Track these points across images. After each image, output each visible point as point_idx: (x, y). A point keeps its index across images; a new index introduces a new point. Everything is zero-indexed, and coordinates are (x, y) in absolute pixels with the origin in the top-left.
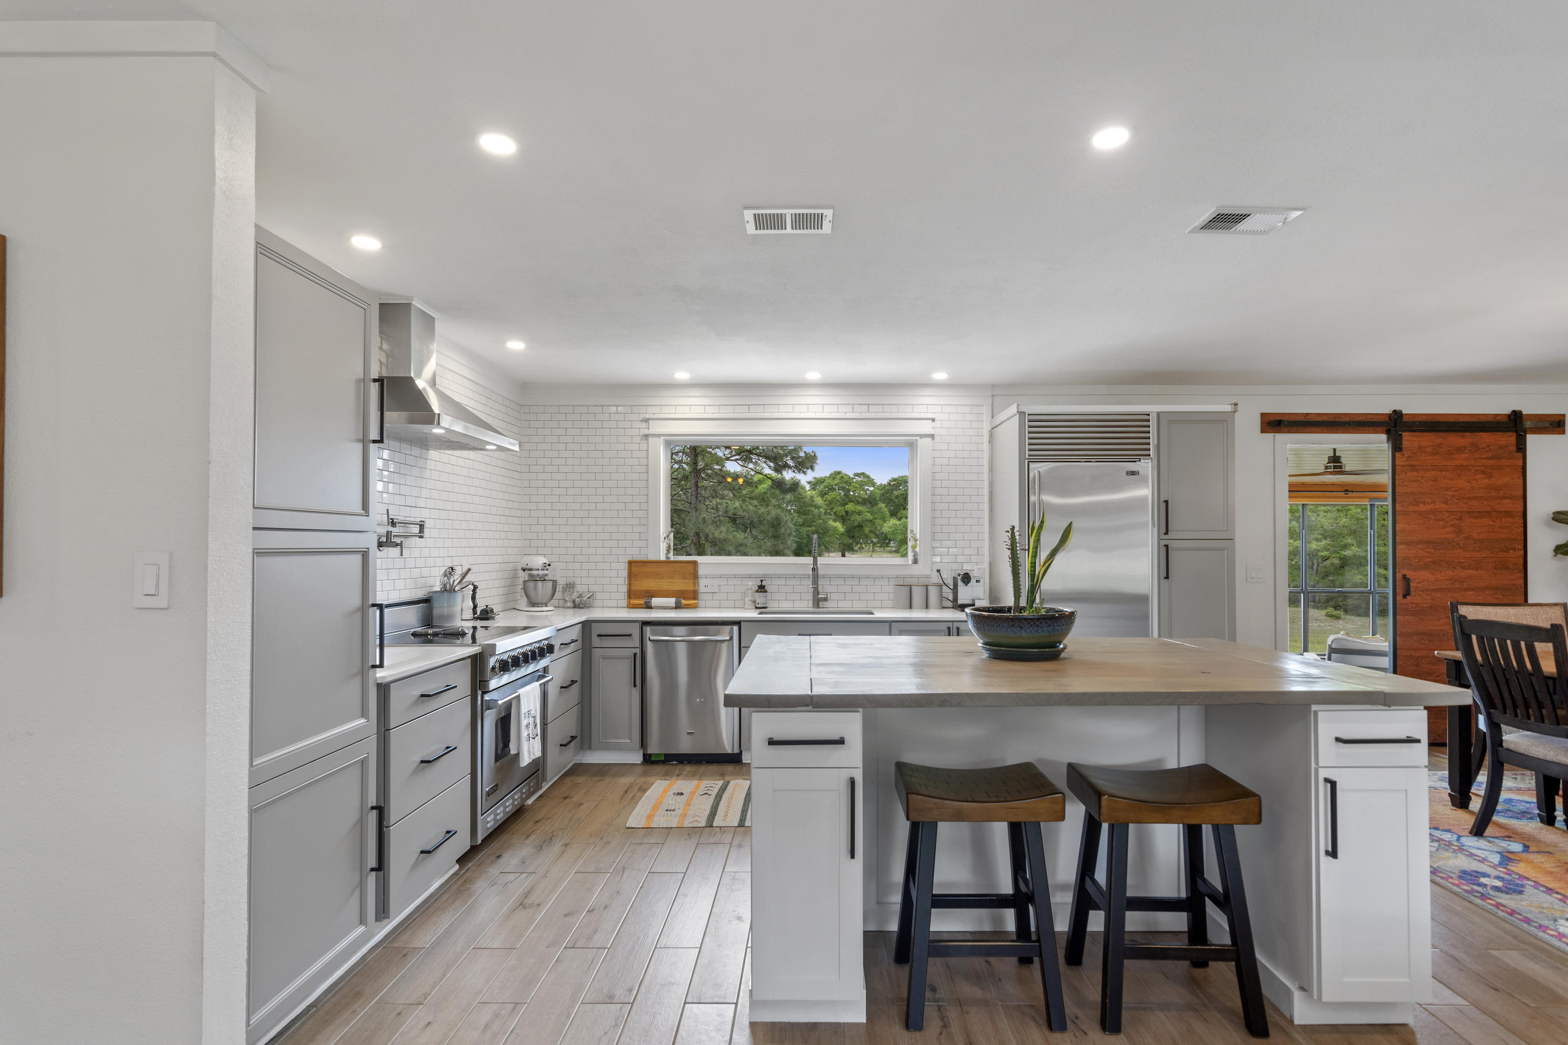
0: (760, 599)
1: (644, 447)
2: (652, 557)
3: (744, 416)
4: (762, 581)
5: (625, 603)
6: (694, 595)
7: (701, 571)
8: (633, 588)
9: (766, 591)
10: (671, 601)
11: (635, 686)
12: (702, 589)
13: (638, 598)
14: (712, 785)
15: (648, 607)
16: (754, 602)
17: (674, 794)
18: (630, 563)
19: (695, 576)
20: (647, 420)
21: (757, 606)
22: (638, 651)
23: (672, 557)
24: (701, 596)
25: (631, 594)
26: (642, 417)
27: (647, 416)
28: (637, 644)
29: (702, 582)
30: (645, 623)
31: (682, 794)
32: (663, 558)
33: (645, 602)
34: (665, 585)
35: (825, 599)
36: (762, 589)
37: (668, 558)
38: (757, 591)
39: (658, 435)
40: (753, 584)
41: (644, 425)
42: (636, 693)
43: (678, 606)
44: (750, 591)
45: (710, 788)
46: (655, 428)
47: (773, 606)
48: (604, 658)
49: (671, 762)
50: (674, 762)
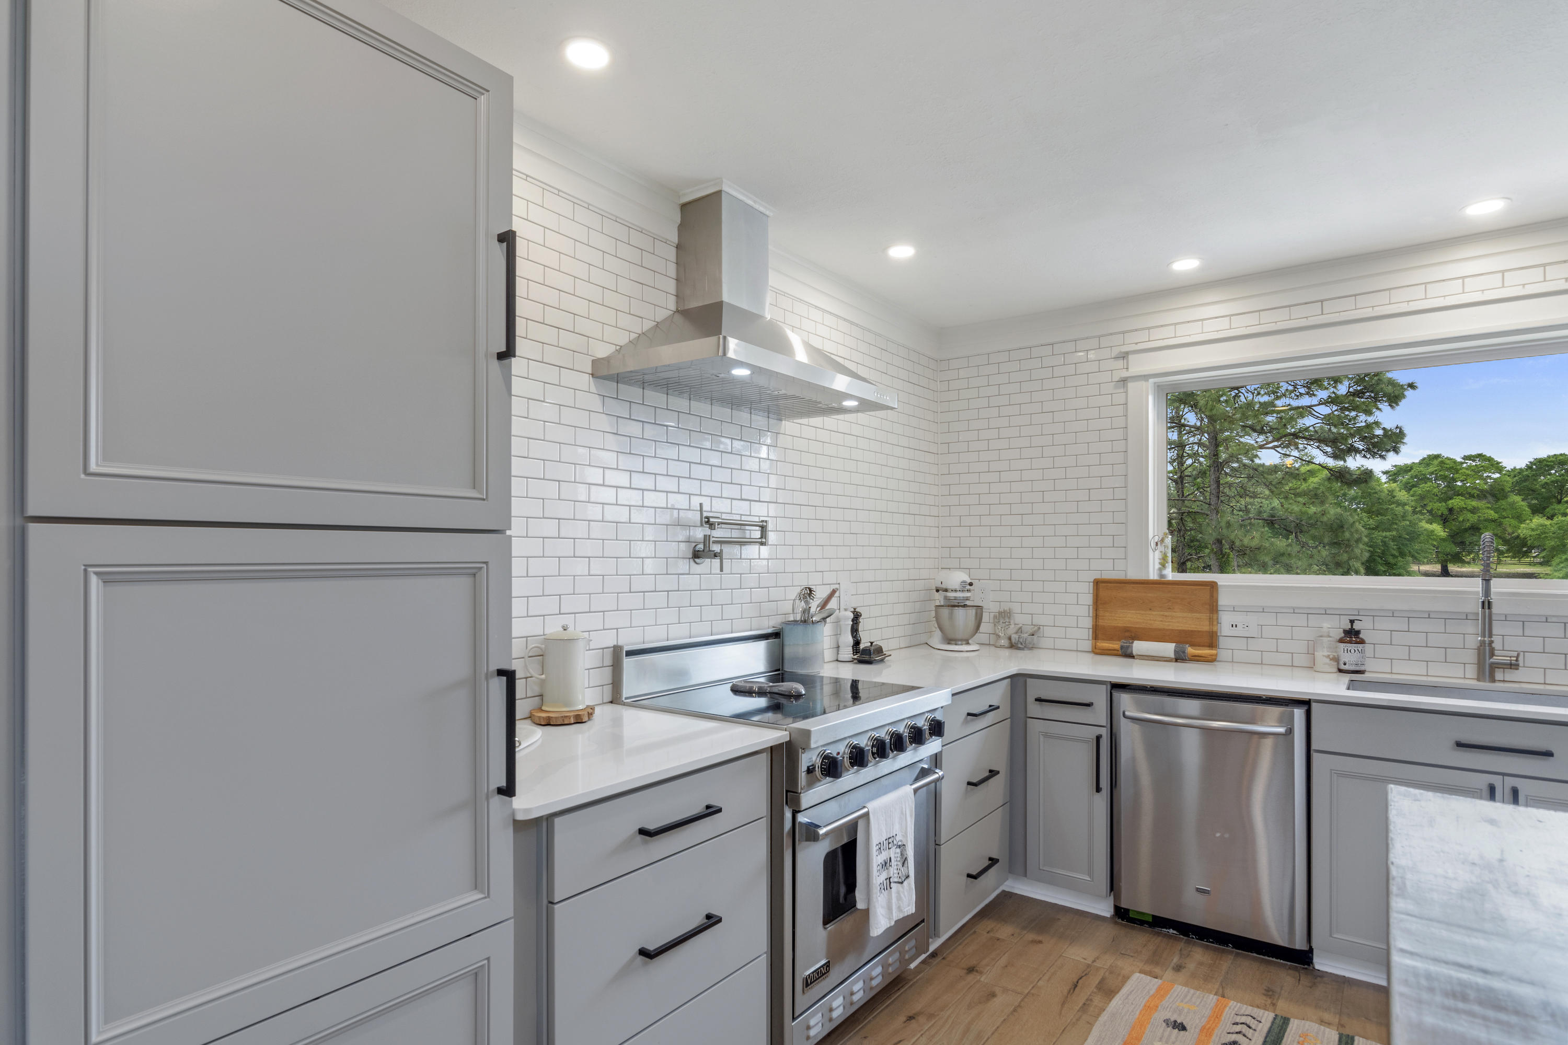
0: (1349, 654)
1: (1119, 398)
2: (1133, 575)
4: (1352, 622)
5: (1087, 645)
6: (1212, 640)
7: (1224, 600)
8: (1101, 623)
9: (1362, 642)
10: (1168, 649)
11: (1098, 790)
12: (1225, 629)
13: (1111, 638)
14: (1248, 1020)
15: (1128, 654)
16: (1336, 660)
17: (1167, 1022)
18: (1097, 583)
19: (1213, 608)
20: (1124, 356)
21: (1343, 667)
22: (1104, 732)
23: (1170, 574)
24: (1223, 642)
25: (1098, 632)
26: (1116, 351)
27: (1125, 349)
28: (1103, 719)
29: (1226, 619)
30: (1118, 687)
31: (1182, 1028)
32: (1153, 575)
33: (1122, 647)
34: (1155, 619)
35: (1513, 666)
36: (1352, 635)
37: (1162, 576)
38: (1341, 641)
39: (1145, 376)
40: (1335, 627)
41: (1120, 364)
42: (1101, 802)
43: (1180, 658)
44: (1325, 639)
45: (1244, 1029)
46: (1139, 365)
47: (1376, 670)
48: (1047, 735)
49: (1165, 930)
50: (1171, 931)
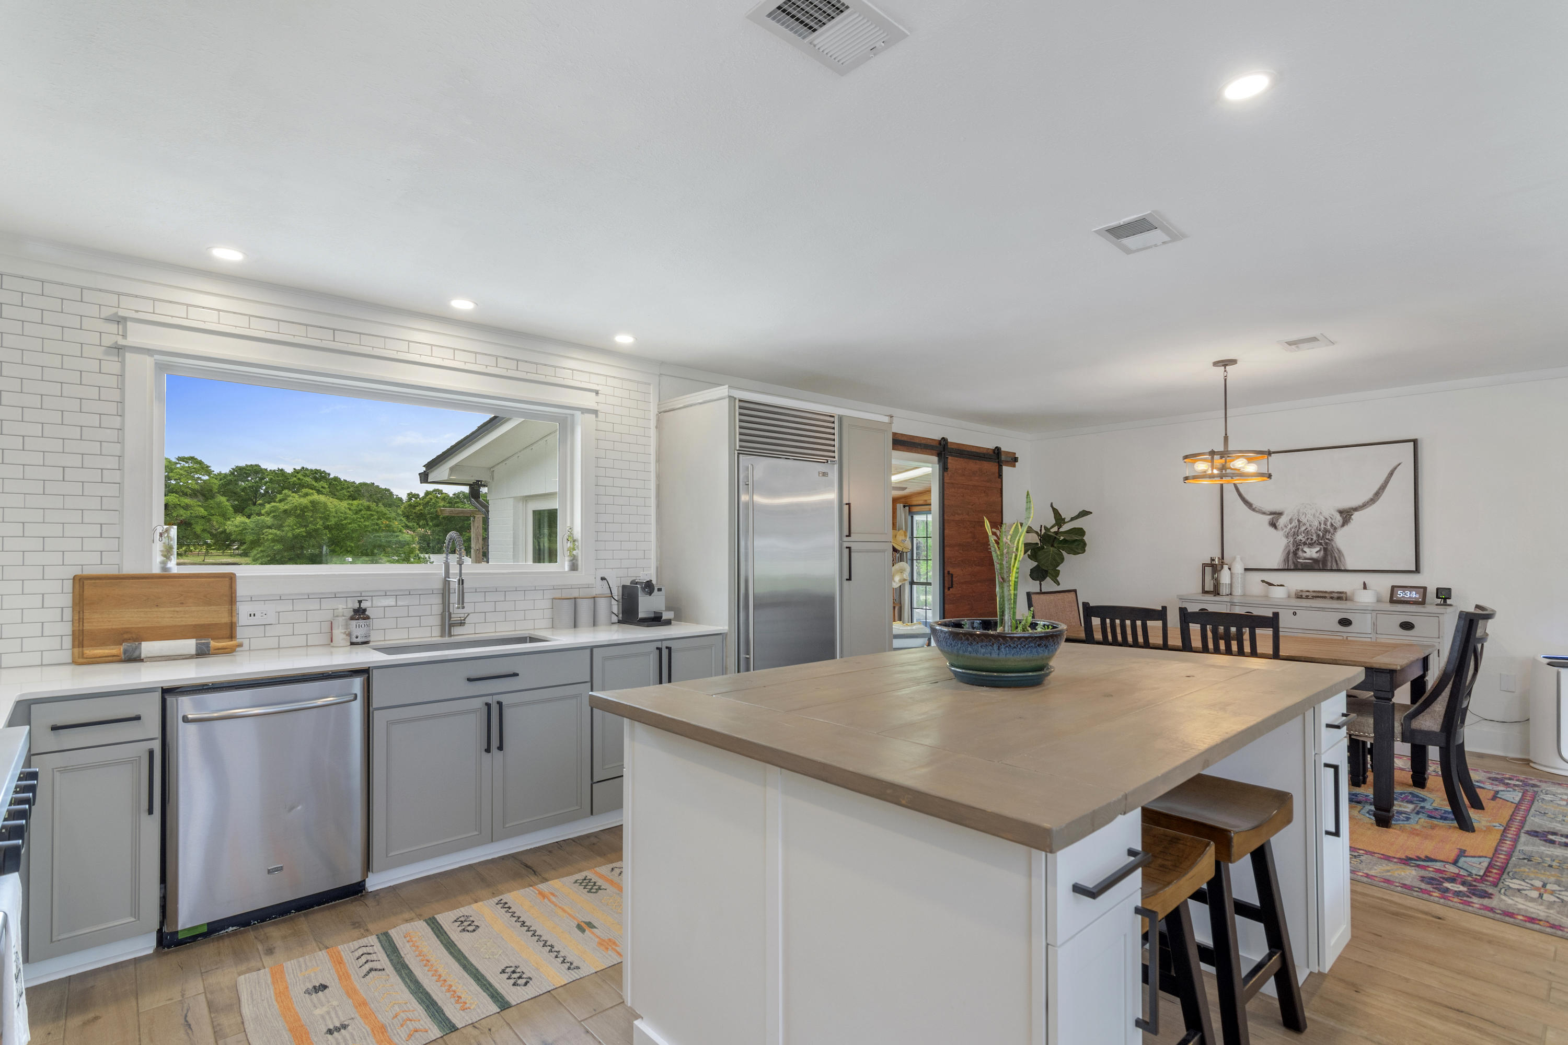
0: (359, 629)
1: (112, 365)
2: (130, 568)
3: (324, 344)
4: (360, 602)
5: (67, 656)
6: (230, 631)
7: (241, 590)
8: (87, 627)
9: (368, 618)
10: (189, 645)
11: (150, 811)
12: (243, 618)
13: (103, 643)
14: (365, 950)
15: (133, 658)
16: (349, 635)
17: (307, 992)
18: (80, 582)
19: (232, 600)
20: (121, 321)
21: (355, 640)
22: (156, 746)
23: (173, 566)
24: (240, 632)
25: (80, 639)
26: (107, 312)
27: (122, 313)
28: (157, 733)
29: (243, 609)
30: (168, 692)
31: (324, 987)
32: (156, 570)
33: (125, 652)
34: (165, 616)
35: (462, 623)
36: (360, 613)
37: (165, 569)
38: (352, 618)
39: (149, 350)
40: (346, 607)
41: (113, 328)
42: (152, 825)
43: (202, 653)
44: (341, 619)
45: (369, 957)
46: (137, 336)
47: (377, 638)
48: (64, 770)
49: (223, 932)
50: (231, 929)
